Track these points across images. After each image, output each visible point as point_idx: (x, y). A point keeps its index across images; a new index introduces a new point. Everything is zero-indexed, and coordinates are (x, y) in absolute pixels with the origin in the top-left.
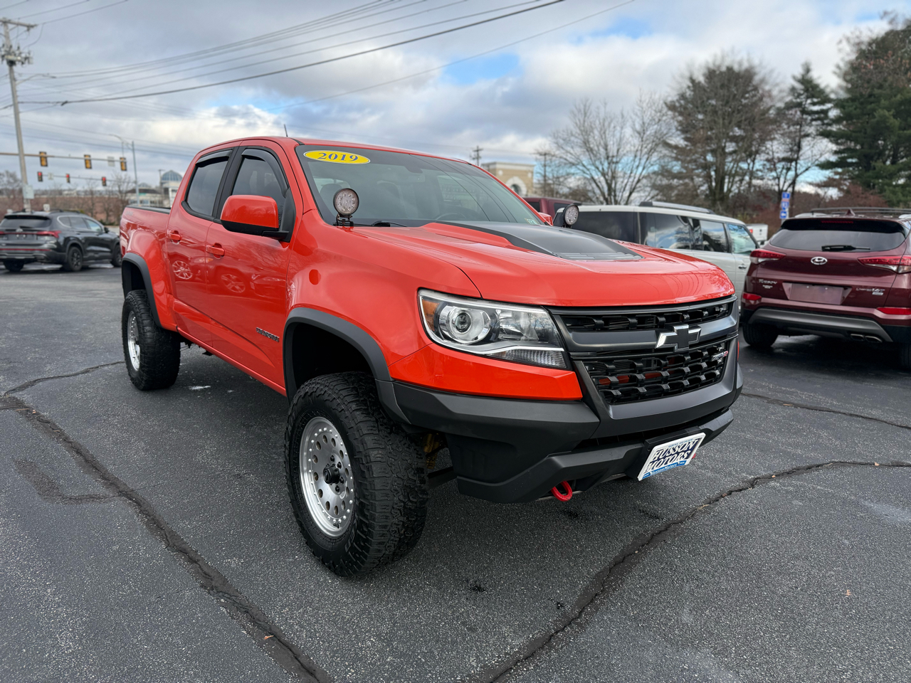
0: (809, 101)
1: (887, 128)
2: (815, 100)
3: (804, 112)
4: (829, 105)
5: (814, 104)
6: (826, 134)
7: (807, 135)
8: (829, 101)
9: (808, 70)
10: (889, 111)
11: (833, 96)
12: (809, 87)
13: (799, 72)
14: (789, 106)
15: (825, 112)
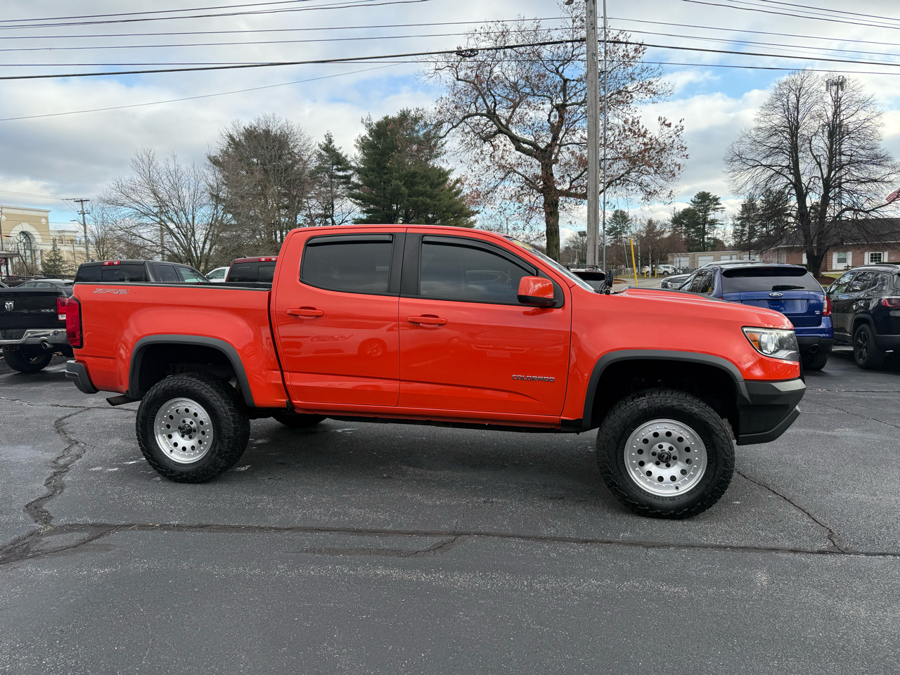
0: (335, 167)
1: (401, 194)
2: (339, 167)
3: (332, 176)
4: (350, 172)
5: (339, 170)
6: (351, 196)
7: (337, 197)
8: (351, 168)
9: (330, 142)
10: (401, 181)
11: (353, 164)
12: (332, 155)
13: (323, 141)
14: (319, 169)
15: (348, 178)
